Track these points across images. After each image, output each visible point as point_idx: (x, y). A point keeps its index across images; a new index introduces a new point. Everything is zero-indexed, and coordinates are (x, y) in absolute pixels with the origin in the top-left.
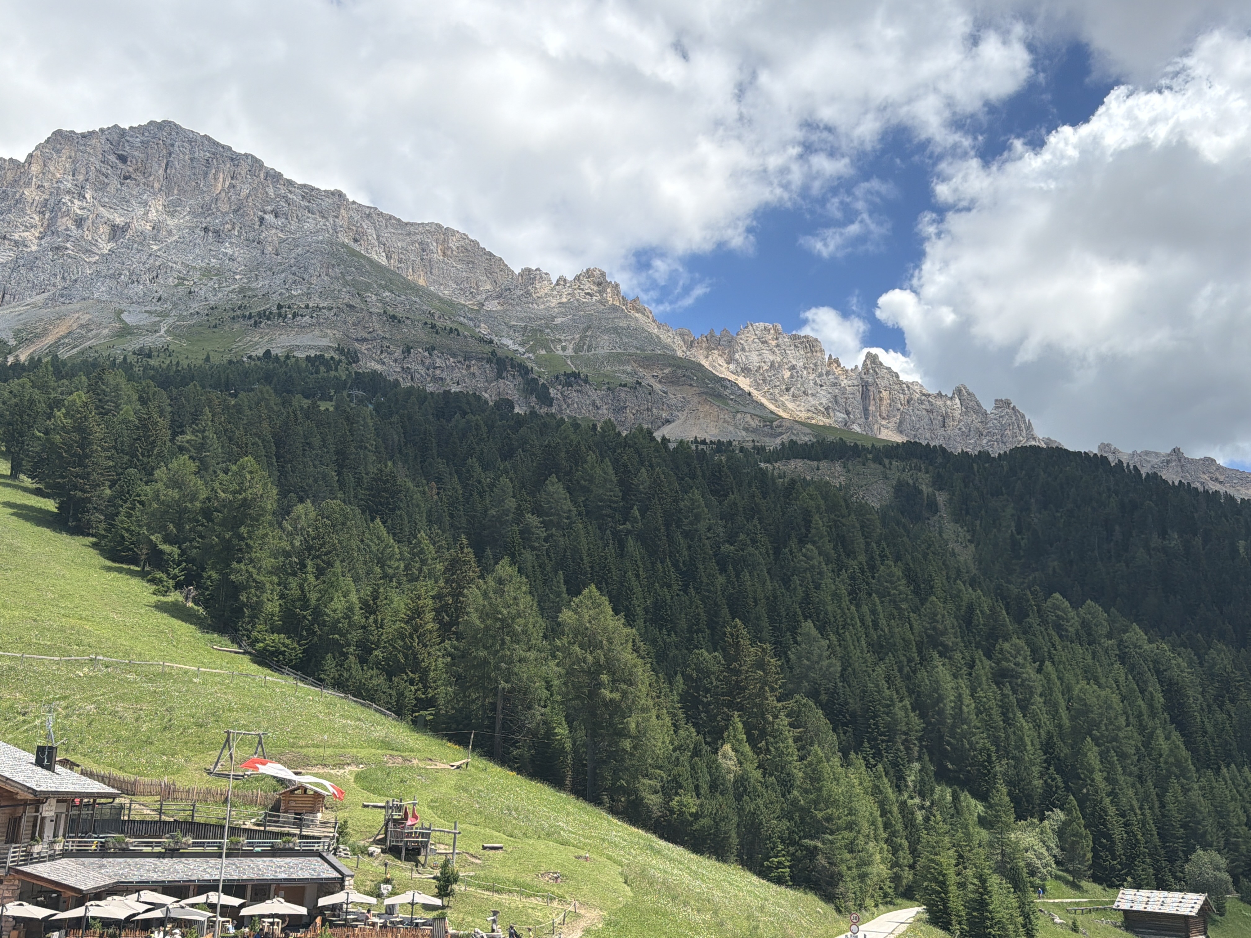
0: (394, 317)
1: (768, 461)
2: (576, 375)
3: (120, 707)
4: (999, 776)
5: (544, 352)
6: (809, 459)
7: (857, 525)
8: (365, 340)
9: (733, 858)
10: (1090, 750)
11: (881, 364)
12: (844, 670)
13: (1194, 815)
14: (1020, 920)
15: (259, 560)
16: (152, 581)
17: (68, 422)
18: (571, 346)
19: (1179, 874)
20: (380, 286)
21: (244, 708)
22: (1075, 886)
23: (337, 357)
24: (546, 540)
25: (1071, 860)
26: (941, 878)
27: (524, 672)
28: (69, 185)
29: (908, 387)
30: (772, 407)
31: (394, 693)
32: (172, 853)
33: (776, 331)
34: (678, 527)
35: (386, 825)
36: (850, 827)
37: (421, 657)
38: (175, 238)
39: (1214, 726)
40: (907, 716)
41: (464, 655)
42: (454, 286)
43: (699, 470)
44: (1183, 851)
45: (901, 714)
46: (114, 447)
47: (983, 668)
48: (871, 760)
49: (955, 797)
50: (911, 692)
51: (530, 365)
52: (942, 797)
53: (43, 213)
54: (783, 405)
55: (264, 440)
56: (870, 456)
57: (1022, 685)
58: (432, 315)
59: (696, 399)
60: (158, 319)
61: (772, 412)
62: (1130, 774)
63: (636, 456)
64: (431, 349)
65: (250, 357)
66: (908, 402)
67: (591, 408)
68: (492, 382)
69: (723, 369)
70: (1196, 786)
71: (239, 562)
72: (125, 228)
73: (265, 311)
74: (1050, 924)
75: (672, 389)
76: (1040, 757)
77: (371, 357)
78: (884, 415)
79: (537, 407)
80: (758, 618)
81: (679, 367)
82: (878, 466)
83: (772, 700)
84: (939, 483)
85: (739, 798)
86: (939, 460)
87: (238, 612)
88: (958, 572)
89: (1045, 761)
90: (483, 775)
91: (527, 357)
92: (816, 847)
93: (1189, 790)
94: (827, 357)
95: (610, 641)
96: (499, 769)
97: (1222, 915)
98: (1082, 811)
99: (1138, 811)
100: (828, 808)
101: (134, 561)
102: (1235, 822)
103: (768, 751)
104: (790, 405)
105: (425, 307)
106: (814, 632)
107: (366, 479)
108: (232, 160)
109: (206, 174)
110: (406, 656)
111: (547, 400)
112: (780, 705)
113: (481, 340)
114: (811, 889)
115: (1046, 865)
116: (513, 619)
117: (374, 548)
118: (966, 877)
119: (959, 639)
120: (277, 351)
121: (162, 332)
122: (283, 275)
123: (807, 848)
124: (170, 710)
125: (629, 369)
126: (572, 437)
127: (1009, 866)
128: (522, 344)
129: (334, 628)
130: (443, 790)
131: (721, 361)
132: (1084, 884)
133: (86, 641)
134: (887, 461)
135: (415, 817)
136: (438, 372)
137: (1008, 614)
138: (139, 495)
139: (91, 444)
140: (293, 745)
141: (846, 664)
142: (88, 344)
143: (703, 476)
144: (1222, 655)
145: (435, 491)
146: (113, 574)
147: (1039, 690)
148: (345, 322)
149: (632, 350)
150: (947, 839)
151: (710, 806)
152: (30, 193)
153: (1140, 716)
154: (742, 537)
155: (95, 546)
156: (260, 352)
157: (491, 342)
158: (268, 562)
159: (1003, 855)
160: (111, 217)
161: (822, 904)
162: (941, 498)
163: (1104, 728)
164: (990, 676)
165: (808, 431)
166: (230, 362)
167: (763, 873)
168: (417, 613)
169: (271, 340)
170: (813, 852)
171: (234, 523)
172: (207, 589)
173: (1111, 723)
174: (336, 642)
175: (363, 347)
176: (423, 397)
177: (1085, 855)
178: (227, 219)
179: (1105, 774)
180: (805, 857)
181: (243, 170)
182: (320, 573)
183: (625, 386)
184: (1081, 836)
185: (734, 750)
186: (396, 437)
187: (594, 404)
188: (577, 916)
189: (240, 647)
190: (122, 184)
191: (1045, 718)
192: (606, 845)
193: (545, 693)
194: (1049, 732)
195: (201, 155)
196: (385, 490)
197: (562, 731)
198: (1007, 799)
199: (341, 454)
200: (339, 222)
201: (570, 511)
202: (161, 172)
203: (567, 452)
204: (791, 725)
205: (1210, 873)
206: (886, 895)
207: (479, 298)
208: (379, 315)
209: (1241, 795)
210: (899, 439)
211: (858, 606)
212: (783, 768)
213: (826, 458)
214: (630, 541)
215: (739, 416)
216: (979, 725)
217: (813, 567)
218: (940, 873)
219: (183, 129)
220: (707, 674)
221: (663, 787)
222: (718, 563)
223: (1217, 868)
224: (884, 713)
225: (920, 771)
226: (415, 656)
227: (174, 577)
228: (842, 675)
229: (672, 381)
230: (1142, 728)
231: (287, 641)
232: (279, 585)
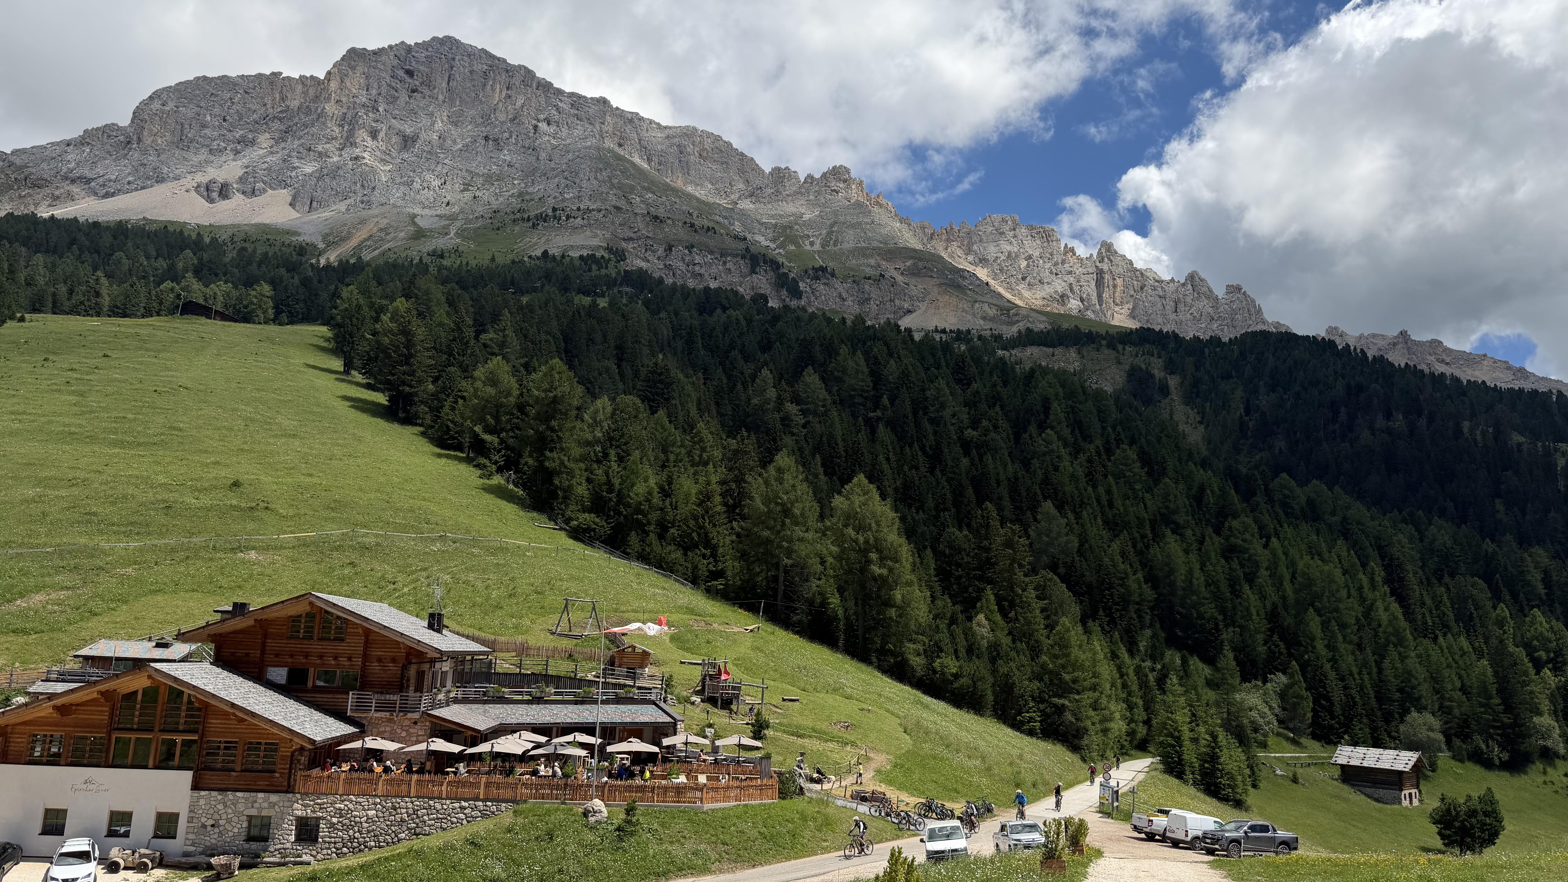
0: (656, 218)
1: (1004, 348)
2: (823, 269)
3: (471, 577)
4: (1226, 643)
5: (793, 248)
6: (1045, 345)
7: (1094, 411)
8: (631, 239)
9: (988, 712)
10: (1312, 619)
11: (1116, 252)
12: (1081, 545)
13: (1410, 681)
14: (1247, 771)
15: (569, 449)
16: (477, 466)
17: (393, 325)
18: (819, 241)
19: (1394, 734)
20: (644, 188)
21: (572, 578)
22: (1295, 742)
23: (606, 256)
24: (804, 426)
25: (1292, 719)
26: (1176, 734)
27: (803, 550)
28: (364, 100)
29: (1142, 274)
30: (1008, 296)
31: (689, 566)
32: (538, 700)
33: (1014, 221)
34: (925, 414)
35: (703, 681)
36: (1094, 688)
37: (711, 536)
38: (460, 146)
39: (1433, 598)
40: (1140, 588)
41: (749, 533)
42: (710, 186)
43: (943, 361)
44: (1399, 713)
45: (1134, 586)
46: (434, 348)
47: (1213, 544)
48: (1106, 627)
49: (1184, 661)
50: (1143, 565)
51: (781, 260)
52: (1173, 661)
53: (342, 126)
54: (1020, 293)
55: (554, 337)
56: (1104, 342)
57: (1249, 559)
58: (691, 215)
59: (936, 290)
60: (447, 222)
61: (1009, 301)
62: (1350, 642)
63: (885, 348)
64: (690, 247)
65: (530, 257)
66: (1142, 288)
67: (838, 299)
68: (746, 276)
69: (962, 260)
70: (1413, 654)
71: (551, 451)
72: (414, 139)
73: (541, 214)
74: (1272, 776)
75: (913, 281)
76: (1265, 625)
77: (637, 255)
78: (1118, 301)
79: (788, 300)
80: (1000, 498)
81: (920, 260)
82: (1111, 351)
83: (1019, 575)
84: (1171, 367)
85: (993, 661)
86: (1172, 345)
87: (553, 495)
88: (1190, 455)
89: (1269, 630)
90: (772, 638)
91: (778, 253)
92: (1063, 705)
93: (1406, 657)
94: (1063, 246)
95: (878, 524)
96: (784, 633)
97: (1433, 771)
98: (1303, 676)
99: (1356, 676)
100: (1074, 671)
101: (459, 448)
102: (1449, 687)
103: (1017, 619)
104: (1026, 294)
105: (684, 208)
106: (1053, 511)
107: (643, 372)
108: (507, 71)
109: (484, 85)
110: (699, 535)
111: (796, 293)
112: (1027, 579)
113: (736, 237)
114: (1059, 740)
115: (1269, 723)
116: (792, 504)
117: (659, 436)
118: (1200, 733)
119: (1190, 518)
120: (554, 251)
121: (452, 235)
122: (556, 180)
123: (1055, 706)
124: (513, 579)
125: (872, 262)
126: (826, 331)
127: (1234, 724)
128: (774, 240)
129: (639, 511)
130: (743, 650)
131: (959, 252)
132: (1303, 740)
133: (433, 520)
134: (1120, 347)
135: (728, 674)
136: (697, 268)
137: (1236, 492)
138: (460, 391)
139: (414, 345)
140: (616, 610)
141: (1083, 540)
142: (387, 246)
143: (947, 366)
144: (1443, 531)
145: (702, 381)
146: (444, 461)
147: (1265, 565)
148: (613, 223)
149: (875, 244)
150: (1182, 699)
151: (969, 668)
152: (330, 108)
153: (1361, 588)
154: (985, 423)
155: (423, 434)
156: (539, 253)
157: (745, 239)
158: (577, 451)
159: (1229, 713)
160: (402, 128)
161: (1069, 753)
162: (1173, 382)
163: (1326, 600)
164: (1219, 551)
165: (1044, 318)
166: (513, 262)
167: (1016, 726)
168: (708, 497)
169: (548, 240)
170: (1061, 709)
171: (545, 417)
172: (525, 474)
173: (1333, 595)
174: (638, 521)
175: (630, 246)
176: (686, 293)
177: (1305, 715)
178: (505, 128)
179: (1326, 642)
180: (1053, 713)
181: (517, 81)
182: (621, 459)
183: (869, 278)
184: (1302, 698)
185: (987, 619)
186: (665, 332)
187: (840, 296)
188: (869, 759)
189: (556, 524)
190: (410, 97)
191: (1270, 590)
192: (882, 699)
193: (819, 568)
194: (1274, 603)
195: (479, 67)
196: (661, 382)
197: (834, 601)
198: (1234, 663)
199: (620, 348)
200: (605, 128)
201: (825, 400)
202: (444, 85)
203: (821, 345)
204: (1038, 597)
205: (1423, 734)
206: (1122, 747)
207: (733, 197)
208: (643, 215)
209: (1456, 663)
210: (1133, 325)
211: (1095, 487)
212: (1031, 635)
213: (1061, 344)
214: (881, 427)
215: (977, 305)
216: (1208, 596)
217: (1052, 451)
218: (1176, 729)
219: (462, 44)
220: (960, 550)
221: (925, 650)
222: (961, 446)
223: (1431, 729)
224: (1119, 585)
225: (1152, 637)
226: (706, 534)
227: (496, 463)
228: (1079, 551)
229: (914, 272)
230: (1362, 599)
231: (597, 520)
232: (586, 470)
